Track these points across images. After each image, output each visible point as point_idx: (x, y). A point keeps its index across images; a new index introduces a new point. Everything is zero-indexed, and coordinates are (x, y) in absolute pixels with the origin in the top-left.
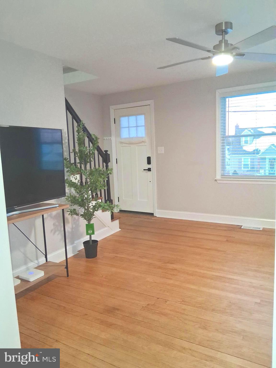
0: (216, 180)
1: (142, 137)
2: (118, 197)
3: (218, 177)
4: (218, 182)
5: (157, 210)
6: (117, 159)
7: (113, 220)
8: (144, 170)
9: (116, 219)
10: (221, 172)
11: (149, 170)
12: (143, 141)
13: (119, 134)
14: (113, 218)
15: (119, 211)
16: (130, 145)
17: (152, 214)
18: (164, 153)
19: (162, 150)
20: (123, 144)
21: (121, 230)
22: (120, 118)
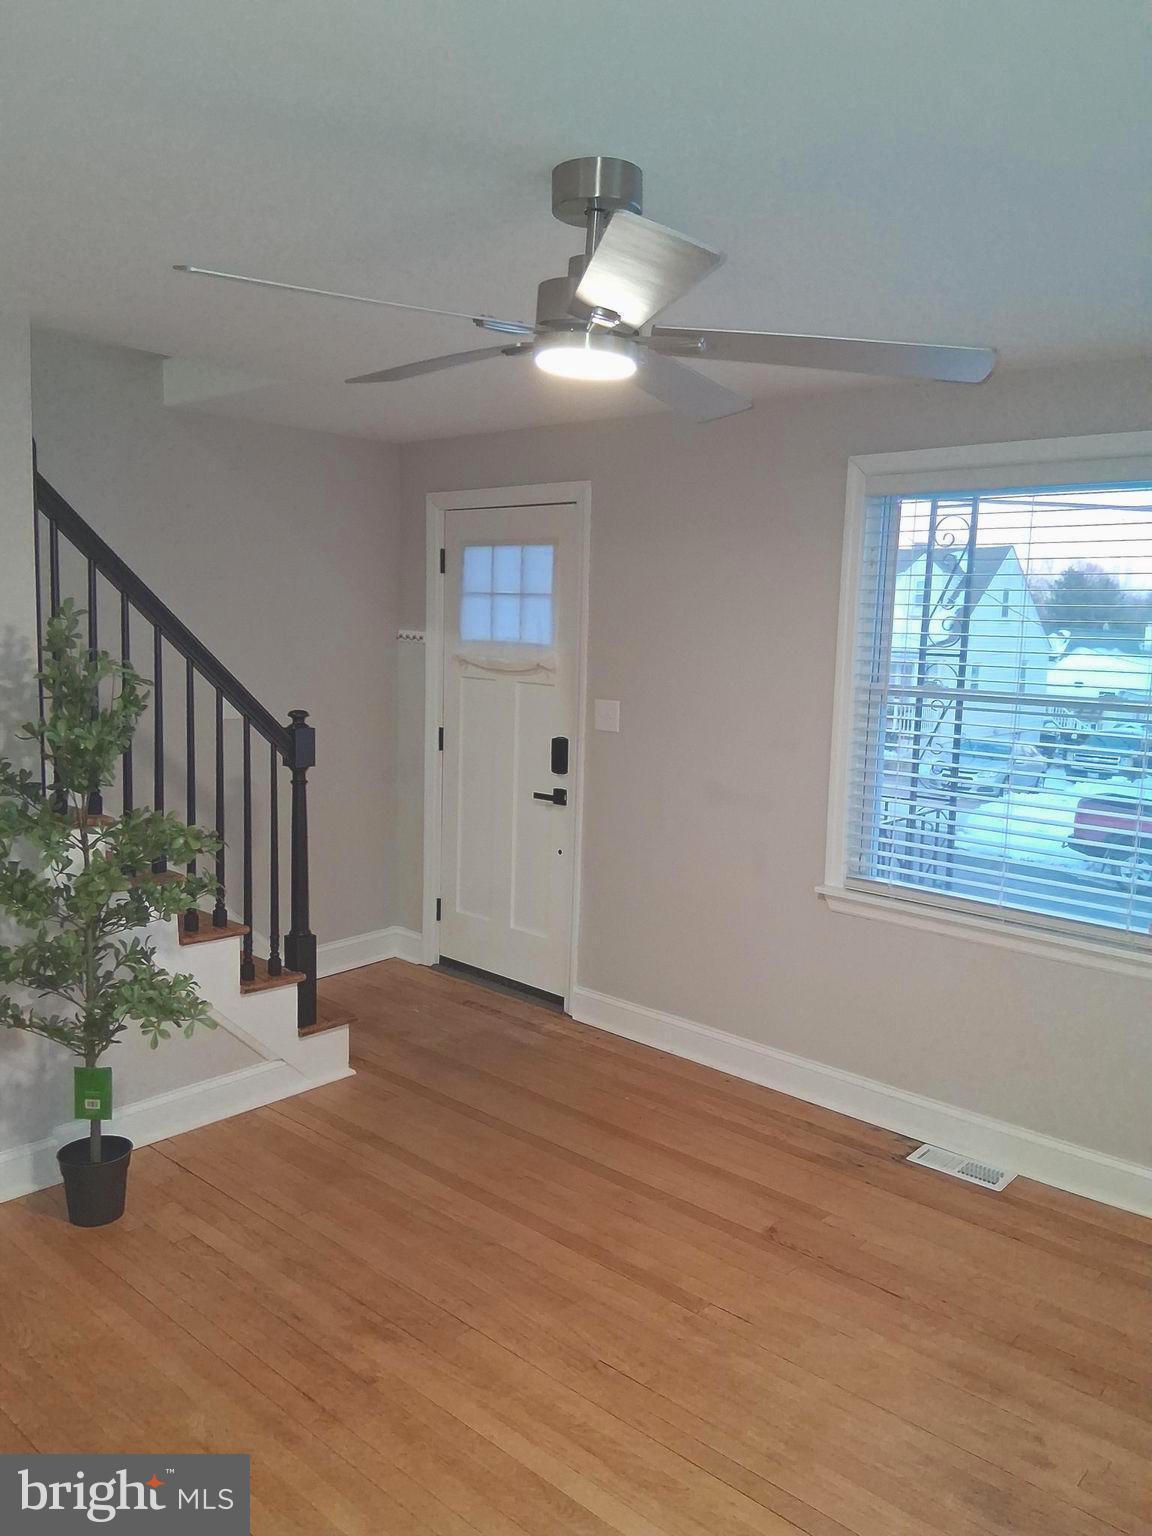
0: (822, 896)
1: (539, 646)
2: (439, 901)
3: (834, 881)
4: (830, 902)
5: (576, 989)
6: (441, 730)
7: (306, 1030)
8: (537, 796)
9: (330, 1024)
10: (852, 859)
11: (559, 797)
12: (538, 665)
13: (453, 623)
14: (310, 1019)
15: (434, 960)
16: (492, 675)
17: (558, 1001)
18: (618, 730)
19: (610, 715)
20: (470, 667)
21: (353, 1072)
22: (464, 550)
